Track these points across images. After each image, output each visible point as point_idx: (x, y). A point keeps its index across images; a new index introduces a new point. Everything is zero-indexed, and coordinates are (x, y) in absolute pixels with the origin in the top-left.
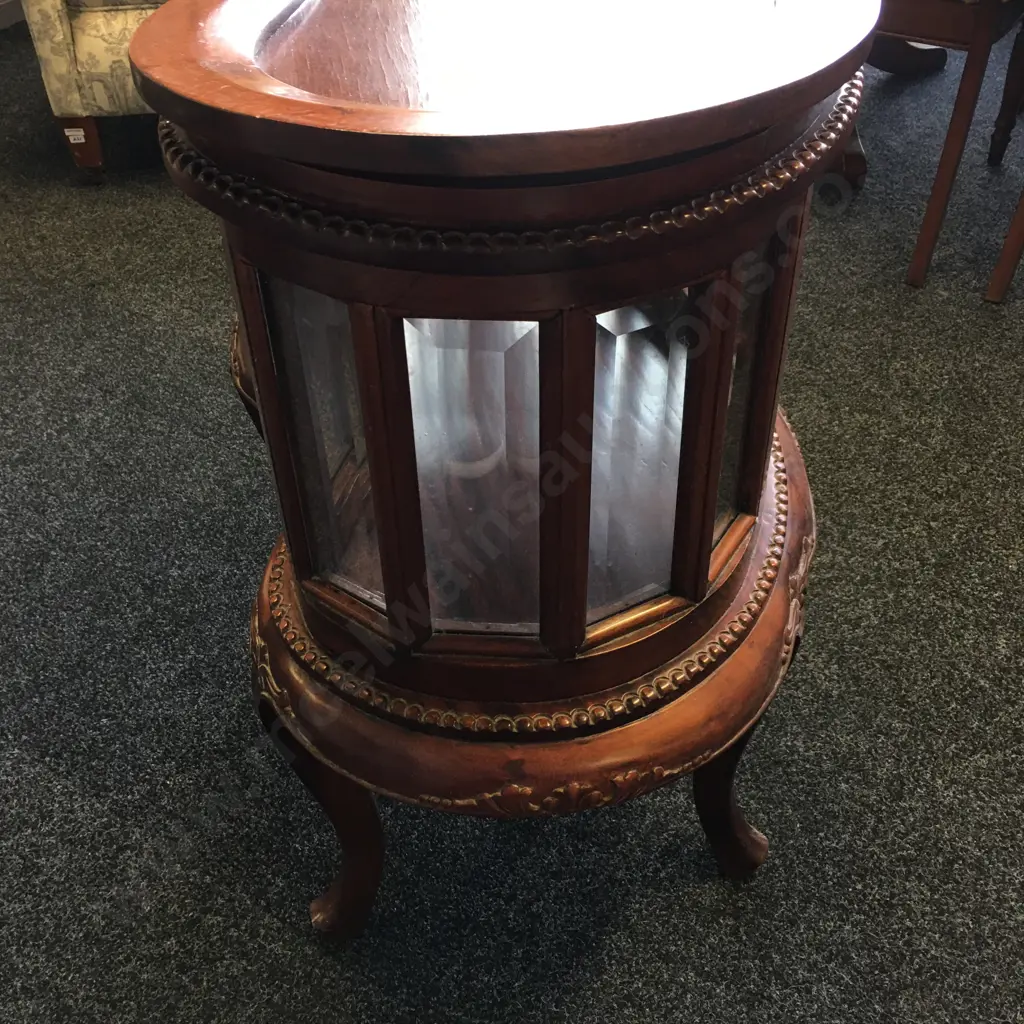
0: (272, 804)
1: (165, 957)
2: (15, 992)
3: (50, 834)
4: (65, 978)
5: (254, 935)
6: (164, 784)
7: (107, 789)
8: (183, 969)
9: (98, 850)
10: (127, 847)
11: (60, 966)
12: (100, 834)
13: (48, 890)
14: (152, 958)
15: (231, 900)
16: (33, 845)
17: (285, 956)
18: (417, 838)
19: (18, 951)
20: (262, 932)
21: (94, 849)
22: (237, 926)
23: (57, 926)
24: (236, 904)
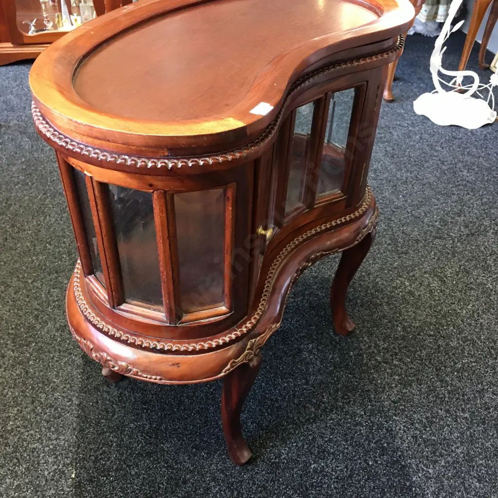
0: (335, 377)
1: (400, 360)
2: (451, 386)
3: (416, 429)
4: (433, 378)
5: (370, 347)
6: (365, 414)
7: (387, 430)
8: (396, 354)
9: (402, 409)
10: (392, 401)
11: (433, 382)
12: (399, 414)
13: (426, 409)
14: (403, 363)
15: (370, 360)
16: (425, 430)
17: (365, 335)
18: (302, 333)
19: (445, 398)
20: (367, 345)
21: (404, 410)
22: (373, 352)
23: (429, 395)
24: (369, 358)
